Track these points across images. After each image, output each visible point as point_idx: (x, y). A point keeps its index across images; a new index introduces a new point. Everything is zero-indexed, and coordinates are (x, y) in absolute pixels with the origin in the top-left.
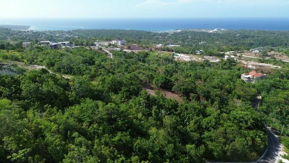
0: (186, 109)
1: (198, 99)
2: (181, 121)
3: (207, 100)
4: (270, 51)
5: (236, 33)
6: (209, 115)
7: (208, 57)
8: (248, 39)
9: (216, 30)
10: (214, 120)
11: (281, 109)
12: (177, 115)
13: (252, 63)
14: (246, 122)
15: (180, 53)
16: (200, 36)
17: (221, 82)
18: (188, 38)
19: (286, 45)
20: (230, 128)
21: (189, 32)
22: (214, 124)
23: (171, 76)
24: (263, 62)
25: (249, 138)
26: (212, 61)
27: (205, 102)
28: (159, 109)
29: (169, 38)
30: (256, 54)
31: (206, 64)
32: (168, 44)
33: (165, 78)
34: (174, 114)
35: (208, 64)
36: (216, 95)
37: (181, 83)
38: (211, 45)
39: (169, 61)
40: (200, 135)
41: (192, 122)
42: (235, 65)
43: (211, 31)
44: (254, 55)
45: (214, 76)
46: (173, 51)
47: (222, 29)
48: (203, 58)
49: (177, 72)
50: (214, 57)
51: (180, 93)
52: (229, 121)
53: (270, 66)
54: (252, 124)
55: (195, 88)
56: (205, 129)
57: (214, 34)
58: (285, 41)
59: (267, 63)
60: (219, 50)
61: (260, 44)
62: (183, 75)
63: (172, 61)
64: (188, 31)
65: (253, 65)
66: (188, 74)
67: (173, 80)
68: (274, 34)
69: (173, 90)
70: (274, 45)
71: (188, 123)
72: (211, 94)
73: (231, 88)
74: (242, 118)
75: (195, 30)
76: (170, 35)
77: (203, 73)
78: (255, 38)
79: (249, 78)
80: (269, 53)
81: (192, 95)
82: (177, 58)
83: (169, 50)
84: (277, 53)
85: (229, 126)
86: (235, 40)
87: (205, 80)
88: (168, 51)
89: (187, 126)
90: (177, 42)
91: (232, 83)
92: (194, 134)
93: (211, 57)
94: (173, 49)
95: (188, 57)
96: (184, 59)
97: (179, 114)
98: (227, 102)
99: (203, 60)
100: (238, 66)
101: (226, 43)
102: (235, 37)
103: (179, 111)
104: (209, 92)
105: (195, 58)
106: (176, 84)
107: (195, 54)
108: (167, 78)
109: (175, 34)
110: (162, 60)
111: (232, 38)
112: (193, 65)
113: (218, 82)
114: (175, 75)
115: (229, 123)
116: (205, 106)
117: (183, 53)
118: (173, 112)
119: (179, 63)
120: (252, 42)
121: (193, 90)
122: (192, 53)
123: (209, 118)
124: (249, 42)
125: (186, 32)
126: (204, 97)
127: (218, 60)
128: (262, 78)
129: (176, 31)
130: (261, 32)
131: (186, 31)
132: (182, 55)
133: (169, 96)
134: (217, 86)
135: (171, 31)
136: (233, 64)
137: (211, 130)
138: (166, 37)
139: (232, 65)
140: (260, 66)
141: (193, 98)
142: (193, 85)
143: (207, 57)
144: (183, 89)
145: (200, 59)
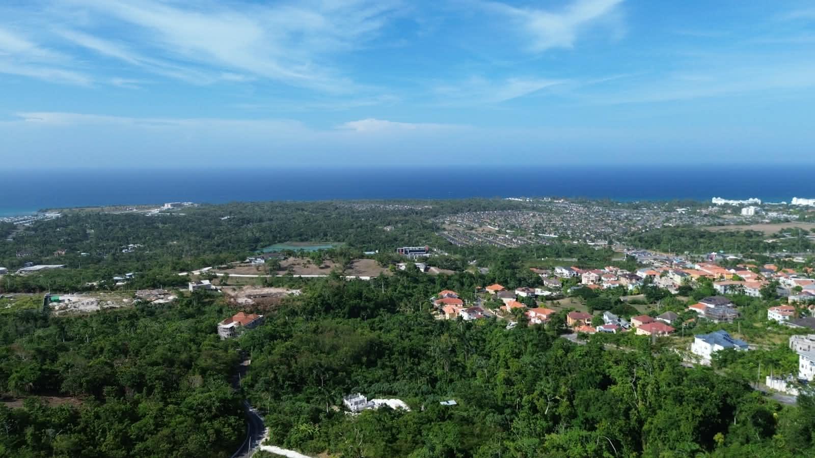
0: (97, 416)
1: (121, 393)
2: (88, 439)
3: (140, 392)
4: (286, 258)
5: (220, 212)
6: (144, 416)
7: (147, 292)
8: (250, 226)
9: (168, 206)
10: (151, 421)
11: (275, 373)
12: (79, 432)
13: (248, 290)
14: (209, 409)
15: (66, 292)
16: (123, 229)
17: (170, 350)
18: (86, 236)
19: (326, 235)
20: (182, 425)
21: (89, 216)
22: (153, 427)
23: (54, 359)
24: (270, 285)
25: (210, 431)
26: (157, 302)
27: (137, 396)
28: (39, 430)
29: (19, 240)
30: (258, 267)
31: (143, 311)
32: (22, 264)
33: (40, 369)
34: (73, 432)
35: (147, 310)
36: (157, 378)
37: (80, 372)
38: (158, 251)
39: (36, 320)
40: (128, 452)
41: (110, 437)
42: (210, 303)
43: (156, 211)
44: (255, 270)
45: (157, 339)
46: (42, 289)
47: (185, 204)
48: (134, 297)
49: (66, 349)
50: (161, 290)
51: (81, 392)
52: (179, 415)
53: (281, 294)
54: (218, 408)
55: (114, 374)
56: (136, 440)
57: (164, 219)
58: (324, 227)
59: (279, 286)
60: (174, 269)
61: (275, 237)
62: (83, 352)
63: (45, 318)
64: (83, 214)
65: (249, 296)
66: (95, 348)
67: (61, 369)
68: (303, 210)
69: (63, 390)
70: (303, 238)
71: (102, 439)
72: (147, 377)
73: (191, 357)
74: (202, 404)
75: (107, 210)
76: (21, 230)
77: (131, 339)
78: (264, 224)
79: (232, 328)
80: (283, 263)
81: (106, 389)
82: (61, 309)
83: (28, 287)
84: (299, 260)
85: (179, 423)
86: (219, 232)
87: (137, 353)
88: (29, 292)
89: (101, 446)
90: (51, 252)
91: (194, 347)
92: (115, 452)
93: (155, 292)
94: (42, 281)
95: (93, 299)
96: (82, 308)
97: (84, 430)
98: (178, 385)
99: (135, 301)
100: (218, 302)
101: (197, 243)
102: (218, 223)
103: (82, 425)
104: (142, 376)
105: (111, 301)
106: (70, 376)
107: (112, 289)
108: (44, 367)
109: (41, 227)
110: (10, 320)
111: (213, 227)
112: (108, 318)
113: (165, 352)
114: (63, 358)
115: (179, 418)
116: (137, 403)
117: (73, 290)
118: (70, 429)
119: (69, 321)
120: (257, 235)
121: (110, 380)
122: (102, 287)
123: (144, 421)
124: (250, 234)
125: (77, 219)
126: (132, 386)
127: (171, 298)
128: (255, 323)
129: (40, 217)
130: (277, 207)
131: (78, 216)
132: (74, 298)
133: (56, 403)
134: (161, 361)
135: (24, 218)
136: (207, 300)
137: (147, 439)
138: (10, 239)
139: (204, 304)
140: (263, 296)
141: (109, 393)
142: (108, 370)
143: (143, 294)
144: (87, 381)
145: (125, 300)
